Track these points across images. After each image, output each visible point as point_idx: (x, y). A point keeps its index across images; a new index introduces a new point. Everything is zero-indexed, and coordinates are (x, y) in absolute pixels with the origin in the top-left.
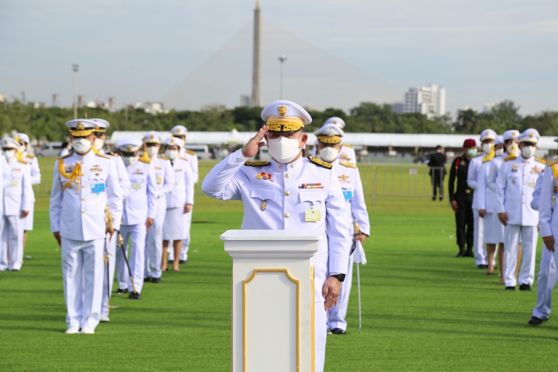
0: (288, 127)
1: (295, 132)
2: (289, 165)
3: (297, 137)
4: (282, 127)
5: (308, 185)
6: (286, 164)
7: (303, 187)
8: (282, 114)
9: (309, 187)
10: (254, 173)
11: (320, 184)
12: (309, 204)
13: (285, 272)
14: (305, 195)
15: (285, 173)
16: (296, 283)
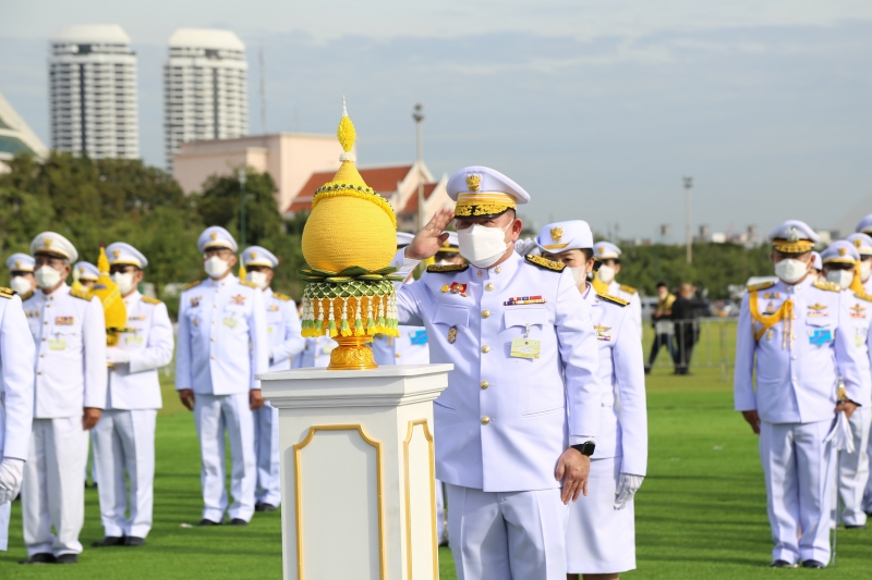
0: (483, 208)
1: (497, 216)
2: (492, 270)
3: (500, 224)
4: (474, 208)
5: (519, 299)
6: (488, 269)
7: (511, 302)
8: (473, 189)
9: (522, 302)
10: (439, 284)
11: (539, 298)
12: (520, 330)
13: (357, 429)
14: (514, 316)
15: (485, 283)
16: (375, 446)
